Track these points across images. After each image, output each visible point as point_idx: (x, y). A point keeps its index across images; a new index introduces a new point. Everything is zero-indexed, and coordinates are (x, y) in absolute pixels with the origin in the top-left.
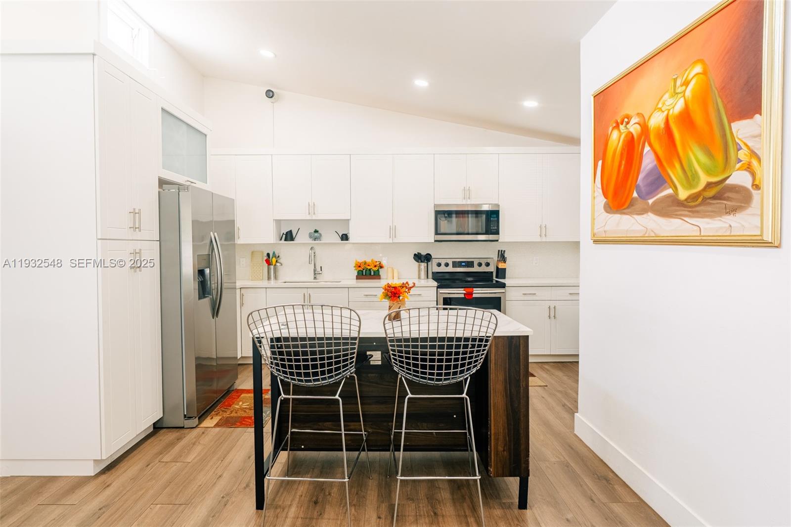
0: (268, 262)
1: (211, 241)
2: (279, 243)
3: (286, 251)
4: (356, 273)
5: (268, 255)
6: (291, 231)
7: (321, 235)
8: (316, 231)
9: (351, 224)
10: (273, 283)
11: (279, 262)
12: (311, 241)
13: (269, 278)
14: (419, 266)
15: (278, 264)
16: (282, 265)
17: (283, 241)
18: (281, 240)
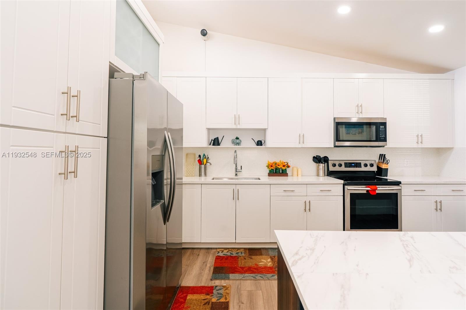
0: (200, 162)
2: (208, 147)
3: (214, 154)
4: (267, 171)
5: (200, 156)
6: (218, 138)
7: (241, 141)
8: (237, 138)
9: (268, 133)
10: (203, 180)
11: (208, 162)
12: (233, 146)
13: (200, 175)
14: (318, 167)
15: (208, 164)
16: (211, 164)
17: (211, 146)
18: (210, 145)
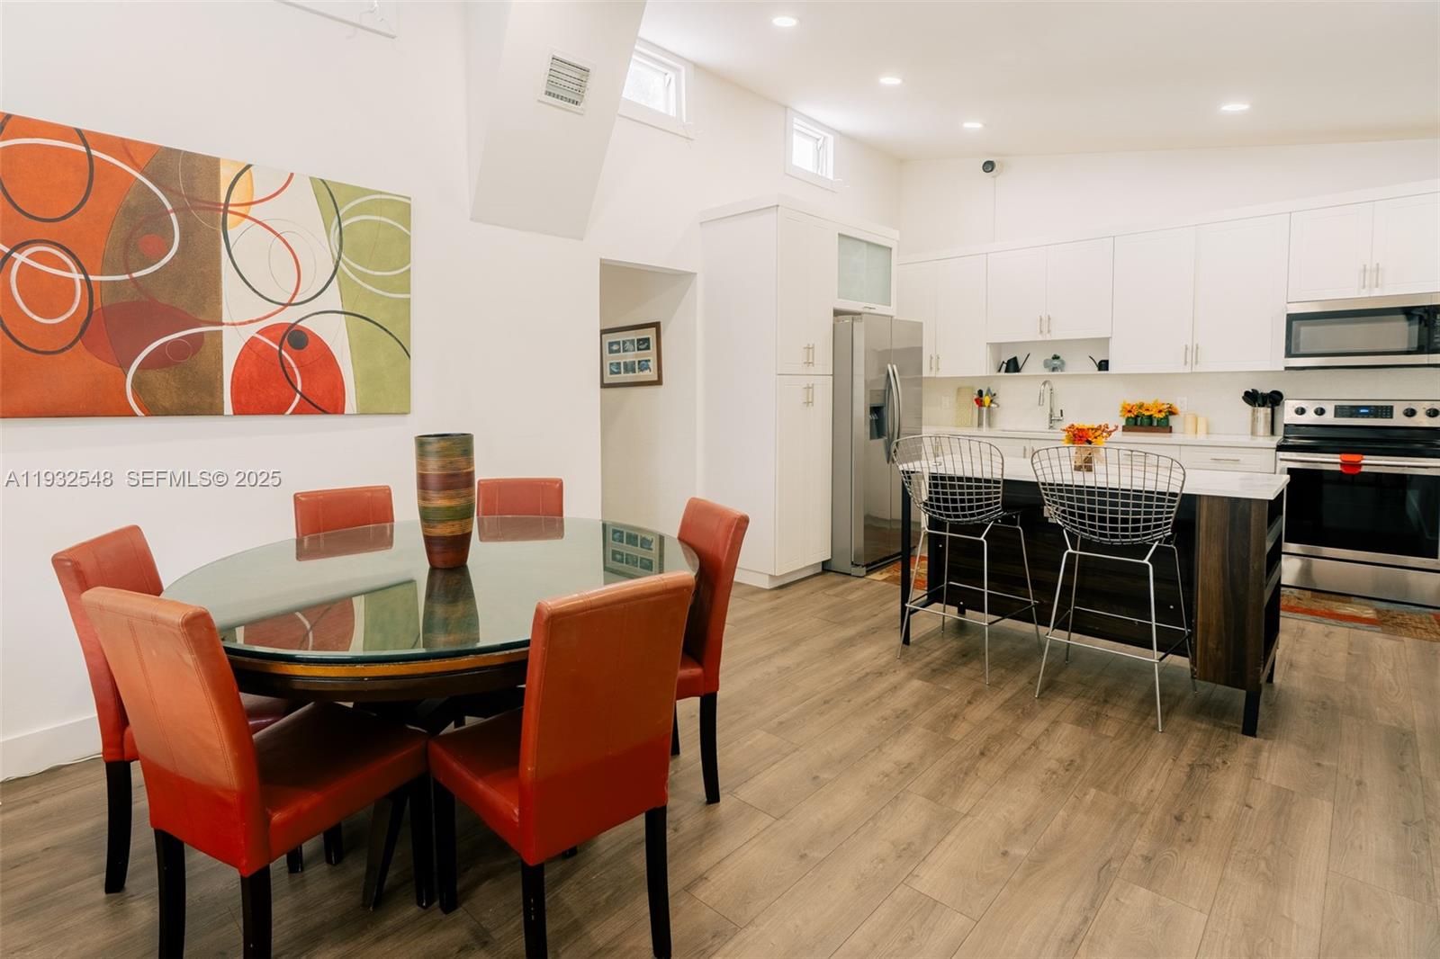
0: (979, 402)
1: (888, 375)
2: (996, 376)
3: (1008, 388)
4: (1123, 421)
5: (980, 393)
6: (1015, 359)
7: (1063, 363)
8: (1056, 358)
9: (1113, 345)
10: (985, 430)
11: (995, 403)
12: (1047, 372)
13: (980, 424)
14: (1254, 414)
15: (993, 405)
16: (998, 406)
17: (1003, 373)
18: (999, 371)
